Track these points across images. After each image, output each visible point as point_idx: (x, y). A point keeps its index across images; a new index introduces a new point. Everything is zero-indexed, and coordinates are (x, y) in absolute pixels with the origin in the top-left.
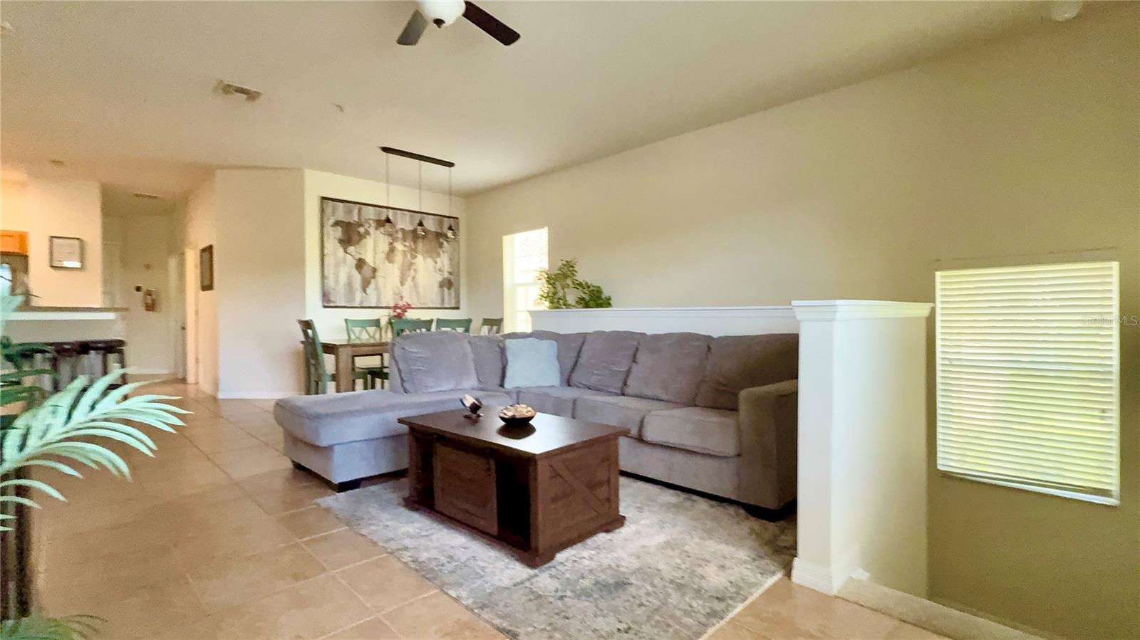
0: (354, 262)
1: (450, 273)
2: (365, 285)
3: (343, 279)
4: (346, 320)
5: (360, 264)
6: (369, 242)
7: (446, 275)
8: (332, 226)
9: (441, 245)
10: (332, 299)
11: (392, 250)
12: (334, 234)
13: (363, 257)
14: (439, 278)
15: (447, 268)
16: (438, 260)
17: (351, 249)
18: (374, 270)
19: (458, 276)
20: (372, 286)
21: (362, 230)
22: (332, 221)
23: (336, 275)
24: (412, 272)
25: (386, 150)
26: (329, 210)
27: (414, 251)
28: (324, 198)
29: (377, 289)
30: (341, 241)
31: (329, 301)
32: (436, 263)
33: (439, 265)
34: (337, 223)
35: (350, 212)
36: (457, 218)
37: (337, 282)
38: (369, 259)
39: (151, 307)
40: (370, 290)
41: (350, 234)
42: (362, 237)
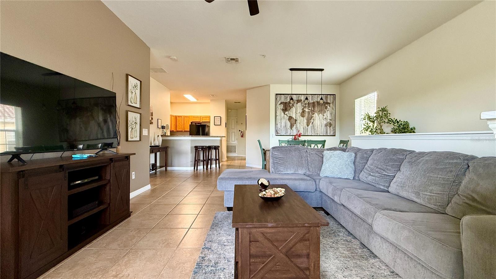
0: (288, 118)
1: (331, 120)
2: (292, 126)
3: (283, 124)
5: (290, 118)
6: (294, 109)
7: (328, 121)
8: (279, 104)
9: (326, 107)
10: (279, 132)
11: (303, 112)
12: (280, 107)
13: (291, 115)
14: (325, 122)
15: (329, 118)
16: (325, 114)
17: (287, 113)
18: (296, 120)
19: (335, 121)
20: (295, 127)
21: (291, 105)
22: (279, 103)
23: (281, 123)
24: (312, 121)
25: (291, 70)
26: (278, 99)
27: (313, 112)
28: (276, 94)
29: (296, 128)
30: (283, 110)
31: (278, 133)
32: (324, 116)
34: (281, 103)
35: (286, 98)
36: (335, 95)
37: (281, 126)
38: (294, 116)
39: (242, 136)
40: (294, 128)
41: (286, 107)
42: (291, 107)
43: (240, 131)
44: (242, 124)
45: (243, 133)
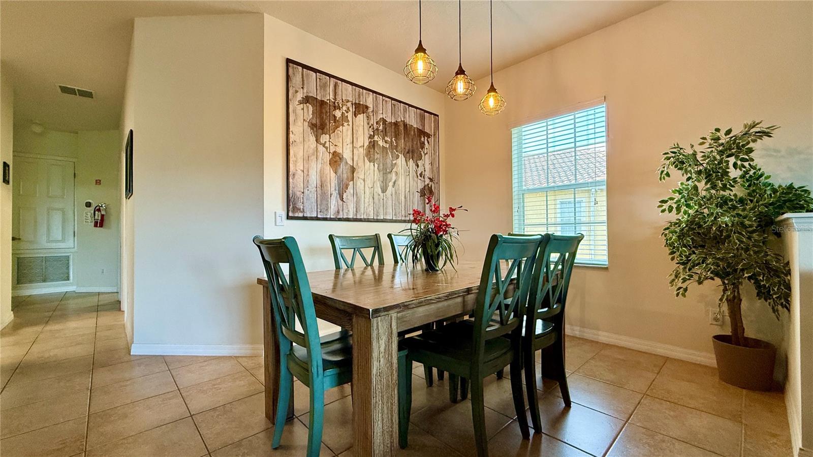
0: (328, 157)
1: (431, 180)
2: (342, 189)
3: (314, 179)
4: (331, 237)
5: (336, 159)
6: (346, 132)
7: (427, 181)
8: (302, 102)
9: (423, 145)
10: (300, 206)
11: (373, 145)
12: (303, 115)
13: (339, 150)
14: (420, 186)
15: (428, 173)
16: (420, 163)
17: (324, 138)
18: (353, 170)
19: (438, 183)
20: (350, 190)
21: (338, 114)
22: (300, 96)
23: (306, 172)
24: (393, 177)
26: (296, 80)
27: (395, 149)
28: (289, 61)
29: (355, 194)
30: (313, 126)
31: (295, 209)
33: (420, 170)
34: (307, 100)
35: (324, 86)
36: (438, 116)
37: (305, 184)
38: (347, 155)
39: (99, 223)
40: (348, 196)
41: (324, 118)
42: (338, 123)
43: (88, 205)
44: (98, 182)
45: (103, 213)
